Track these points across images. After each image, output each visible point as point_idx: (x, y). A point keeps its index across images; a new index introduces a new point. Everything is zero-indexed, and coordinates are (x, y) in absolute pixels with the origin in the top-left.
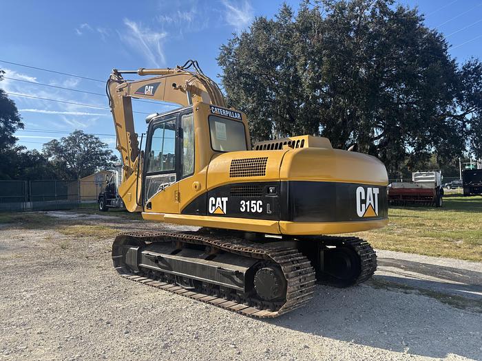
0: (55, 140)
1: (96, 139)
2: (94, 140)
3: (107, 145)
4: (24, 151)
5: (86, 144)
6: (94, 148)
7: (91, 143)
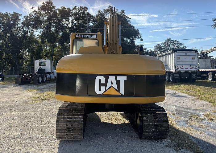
0: (159, 44)
1: (178, 41)
2: (177, 42)
3: (183, 44)
4: (146, 50)
5: (173, 45)
6: (177, 46)
7: (175, 44)
